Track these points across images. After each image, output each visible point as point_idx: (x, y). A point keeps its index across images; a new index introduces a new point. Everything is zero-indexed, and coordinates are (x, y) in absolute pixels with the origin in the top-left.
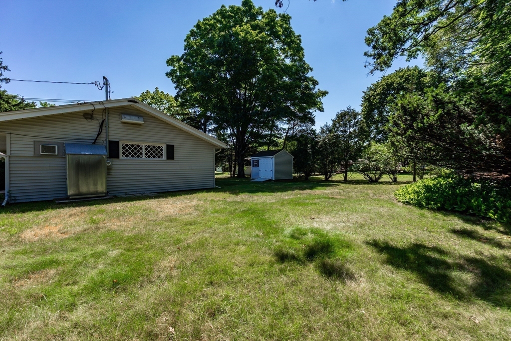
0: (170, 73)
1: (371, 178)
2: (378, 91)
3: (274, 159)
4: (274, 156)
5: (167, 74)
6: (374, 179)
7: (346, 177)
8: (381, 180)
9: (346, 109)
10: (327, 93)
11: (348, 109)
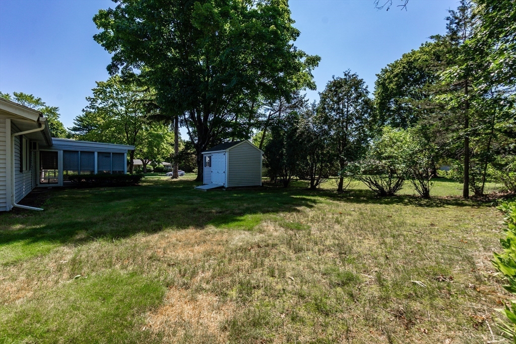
0: (99, 36)
1: (381, 189)
2: (396, 71)
3: (227, 154)
4: (228, 150)
5: (95, 37)
6: (386, 189)
7: (341, 184)
8: (400, 192)
9: (343, 77)
10: (318, 59)
11: (345, 75)
